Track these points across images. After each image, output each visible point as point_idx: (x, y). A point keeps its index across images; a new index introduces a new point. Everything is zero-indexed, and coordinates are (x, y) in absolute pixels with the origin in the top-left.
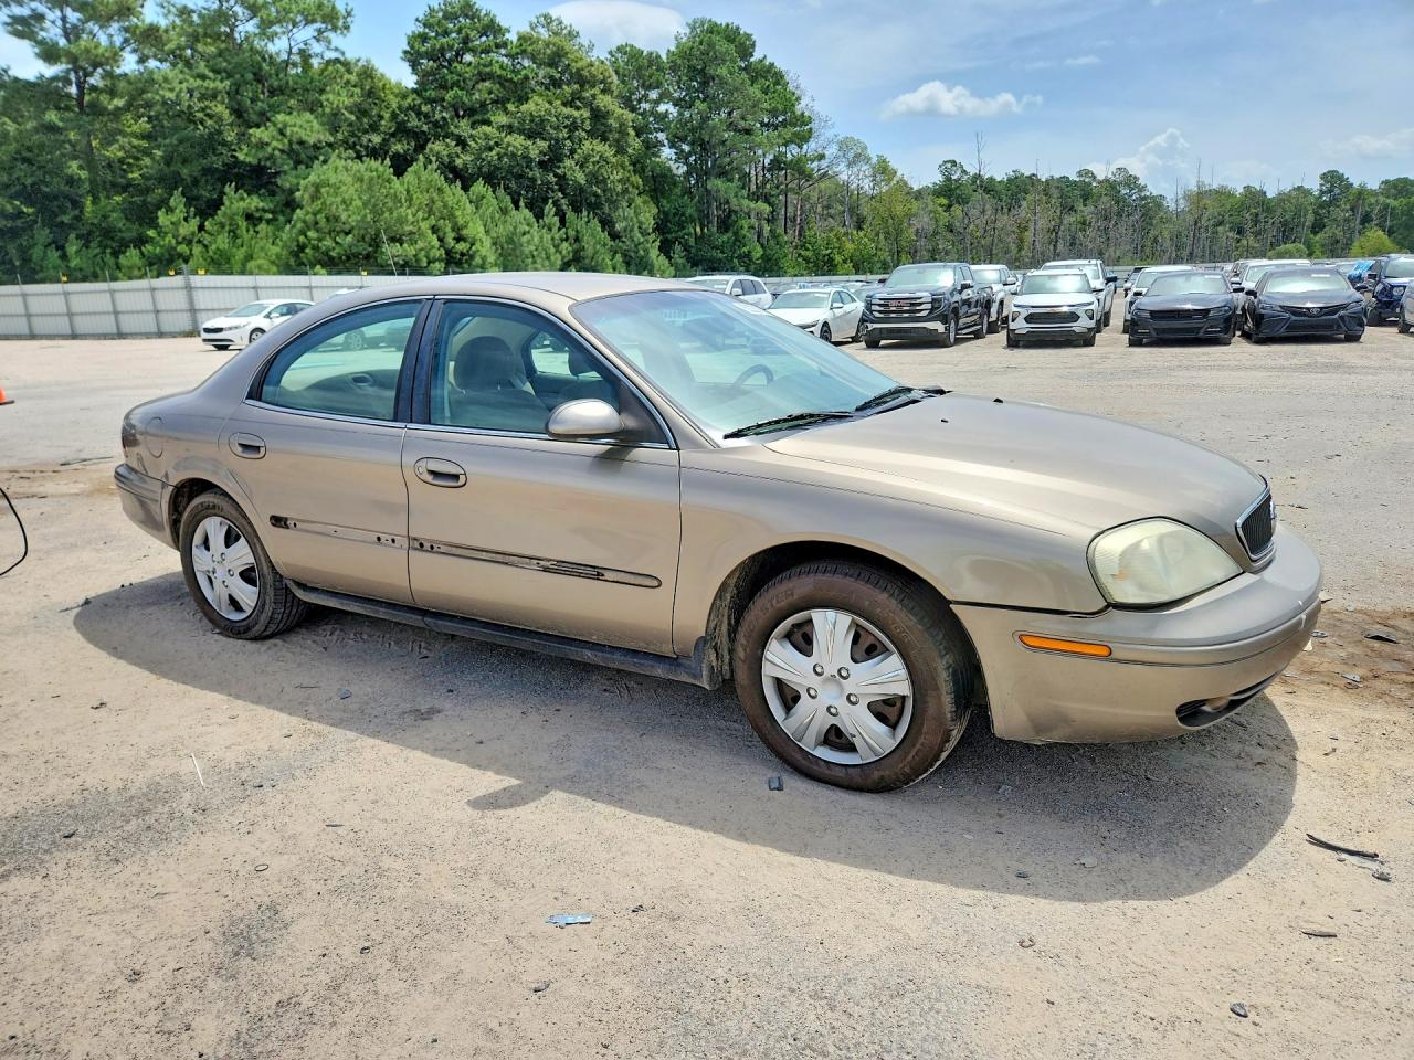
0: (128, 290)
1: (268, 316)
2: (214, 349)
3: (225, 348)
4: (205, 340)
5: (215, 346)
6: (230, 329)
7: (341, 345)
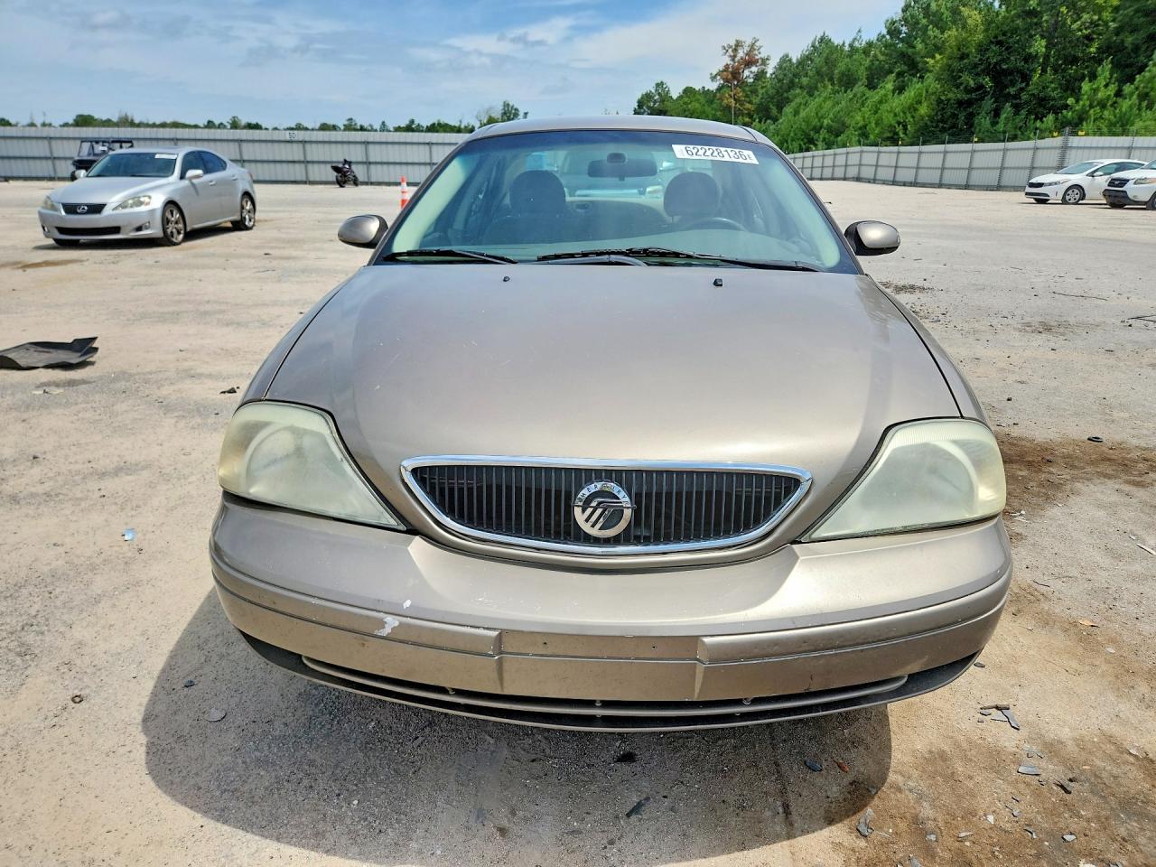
0: (994, 150)
1: (1092, 175)
2: (1034, 201)
3: (1043, 202)
4: (1027, 194)
5: (1036, 199)
6: (1050, 184)
7: (1145, 203)
